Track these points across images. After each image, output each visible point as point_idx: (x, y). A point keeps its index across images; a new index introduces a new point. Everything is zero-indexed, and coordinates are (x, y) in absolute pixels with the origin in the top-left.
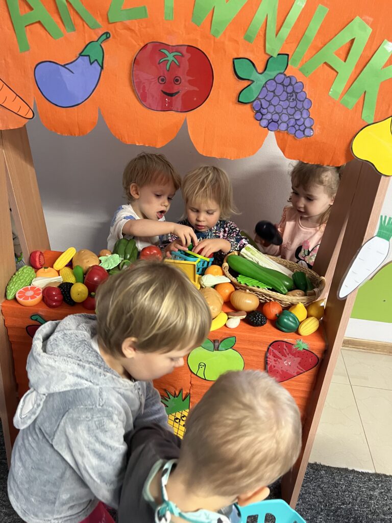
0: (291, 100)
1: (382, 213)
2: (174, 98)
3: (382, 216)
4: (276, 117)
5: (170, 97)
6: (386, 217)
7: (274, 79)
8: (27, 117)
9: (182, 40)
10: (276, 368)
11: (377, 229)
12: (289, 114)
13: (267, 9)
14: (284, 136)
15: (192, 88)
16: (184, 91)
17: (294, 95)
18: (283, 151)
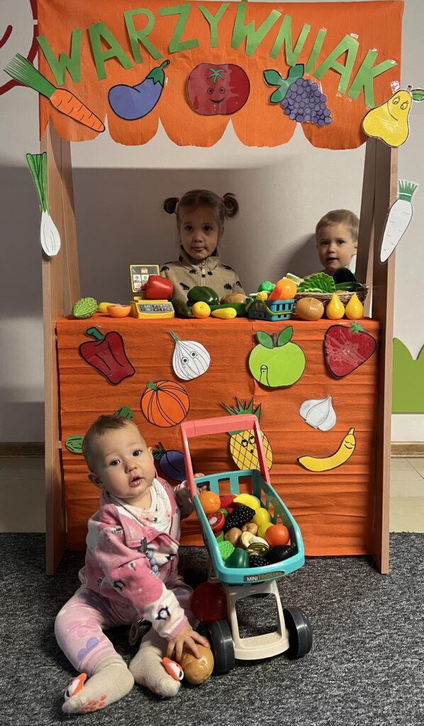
0: (311, 97)
2: (220, 104)
3: (399, 183)
4: (301, 111)
5: (217, 104)
6: (402, 183)
7: (296, 83)
8: (99, 130)
9: (224, 60)
10: (336, 360)
11: (398, 193)
12: (310, 108)
13: (284, 34)
14: (309, 127)
15: (234, 95)
16: (227, 98)
17: (312, 92)
18: (310, 140)
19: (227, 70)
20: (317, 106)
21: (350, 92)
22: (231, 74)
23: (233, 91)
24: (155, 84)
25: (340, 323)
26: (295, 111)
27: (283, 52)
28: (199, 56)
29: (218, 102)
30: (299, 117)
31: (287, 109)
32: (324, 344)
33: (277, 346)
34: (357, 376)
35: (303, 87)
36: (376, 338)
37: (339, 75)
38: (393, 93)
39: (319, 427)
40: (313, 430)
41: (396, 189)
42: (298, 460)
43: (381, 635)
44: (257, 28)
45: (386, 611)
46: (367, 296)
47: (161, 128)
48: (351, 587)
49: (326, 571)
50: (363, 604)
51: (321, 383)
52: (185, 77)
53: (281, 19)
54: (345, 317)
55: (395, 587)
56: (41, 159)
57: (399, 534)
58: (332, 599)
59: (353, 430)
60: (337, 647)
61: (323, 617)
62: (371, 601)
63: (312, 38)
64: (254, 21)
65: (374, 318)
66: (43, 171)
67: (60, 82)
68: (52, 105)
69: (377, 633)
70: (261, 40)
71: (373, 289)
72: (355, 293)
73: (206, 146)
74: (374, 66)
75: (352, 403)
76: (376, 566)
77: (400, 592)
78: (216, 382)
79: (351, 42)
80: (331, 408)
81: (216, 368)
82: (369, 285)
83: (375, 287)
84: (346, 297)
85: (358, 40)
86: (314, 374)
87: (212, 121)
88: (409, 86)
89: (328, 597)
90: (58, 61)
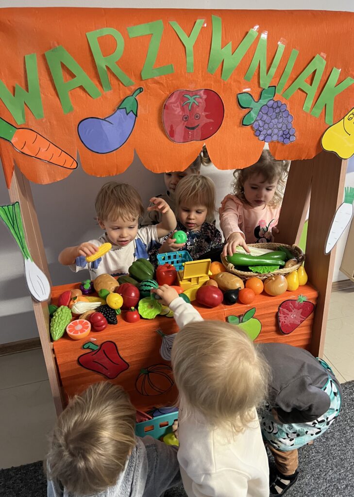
0: (279, 118)
1: (346, 186)
2: (195, 130)
3: (346, 188)
4: (269, 132)
5: (192, 130)
6: (348, 188)
7: (266, 105)
8: (71, 167)
9: (200, 85)
10: (286, 323)
11: (344, 197)
13: (260, 56)
15: (209, 121)
16: (203, 124)
17: (281, 114)
19: (202, 94)
20: (284, 126)
21: (313, 110)
24: (127, 114)
25: (291, 297)
26: (264, 132)
27: (256, 74)
28: (174, 82)
29: (193, 128)
30: (268, 137)
31: (257, 131)
32: (277, 314)
33: (242, 322)
34: (300, 329)
35: (273, 108)
37: (306, 95)
38: (349, 110)
44: (233, 50)
56: (14, 209)
62: (311, 477)
64: (230, 43)
66: (18, 220)
70: (237, 65)
79: (320, 61)
85: (326, 59)
90: (12, 95)
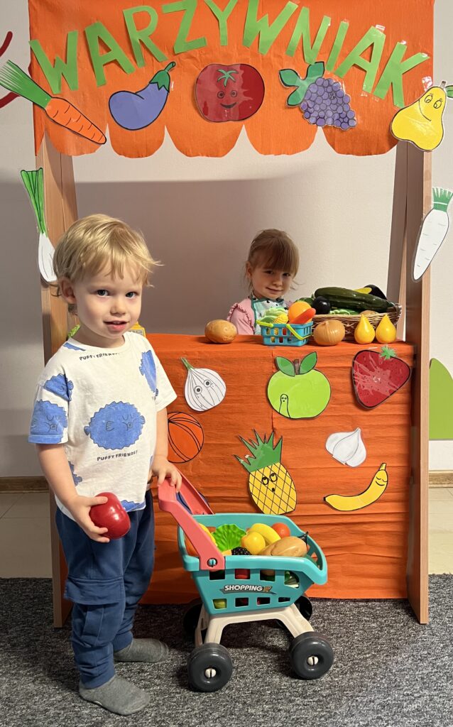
0: (332, 98)
1: (434, 187)
2: (232, 108)
4: (322, 114)
5: (228, 109)
6: (437, 189)
7: (315, 83)
8: (100, 142)
9: (236, 60)
10: (365, 388)
11: (433, 202)
12: (332, 110)
13: (301, 30)
14: (331, 131)
15: (247, 98)
16: (240, 102)
17: (334, 94)
18: (333, 146)
19: (238, 69)
20: (340, 108)
21: (376, 89)
22: (243, 76)
23: (245, 94)
24: (159, 89)
25: (370, 348)
26: (315, 114)
27: (300, 49)
28: (207, 55)
29: (229, 107)
30: (320, 120)
31: (306, 112)
32: (351, 372)
33: (299, 374)
34: (388, 406)
35: (324, 87)
36: (409, 364)
37: (364, 72)
38: (426, 90)
39: (348, 463)
40: (340, 466)
41: (430, 198)
42: (324, 498)
43: (420, 697)
44: (271, 22)
45: (426, 668)
46: (400, 316)
47: (167, 138)
48: (386, 640)
49: (359, 621)
50: (400, 659)
51: (349, 414)
52: (192, 80)
53: (298, 12)
54: (375, 341)
55: (435, 639)
56: (37, 175)
57: (440, 576)
58: (366, 654)
59: (384, 465)
60: (371, 712)
61: (355, 675)
62: (409, 656)
63: (332, 31)
64: (267, 15)
65: (407, 342)
66: (40, 188)
67: (55, 90)
68: (48, 115)
69: (416, 695)
70: (275, 37)
71: (407, 309)
72: (386, 314)
73: (217, 156)
74: (403, 60)
75: (384, 435)
76: (414, 614)
77: (442, 645)
78: (232, 413)
79: (377, 34)
80: (361, 441)
81: (233, 398)
82: (402, 305)
83: (408, 307)
84: (377, 319)
85: (385, 32)
86: (340, 404)
87: (224, 128)
88: (444, 82)
89: (361, 652)
90: (52, 66)
